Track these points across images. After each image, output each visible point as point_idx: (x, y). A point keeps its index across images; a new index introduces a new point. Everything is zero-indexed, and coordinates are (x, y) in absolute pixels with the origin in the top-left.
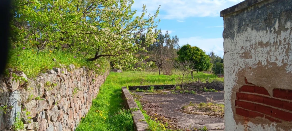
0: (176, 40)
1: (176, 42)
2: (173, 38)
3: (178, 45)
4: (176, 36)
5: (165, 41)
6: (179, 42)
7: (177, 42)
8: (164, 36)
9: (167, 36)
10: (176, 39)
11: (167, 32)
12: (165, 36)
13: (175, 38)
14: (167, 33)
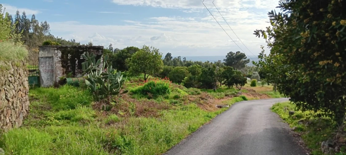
1: (46, 29)
2: (42, 24)
3: (49, 33)
4: (46, 22)
5: (31, 27)
6: (50, 29)
7: (48, 28)
8: (29, 21)
9: (34, 21)
12: (32, 20)
13: (44, 24)
14: (34, 17)
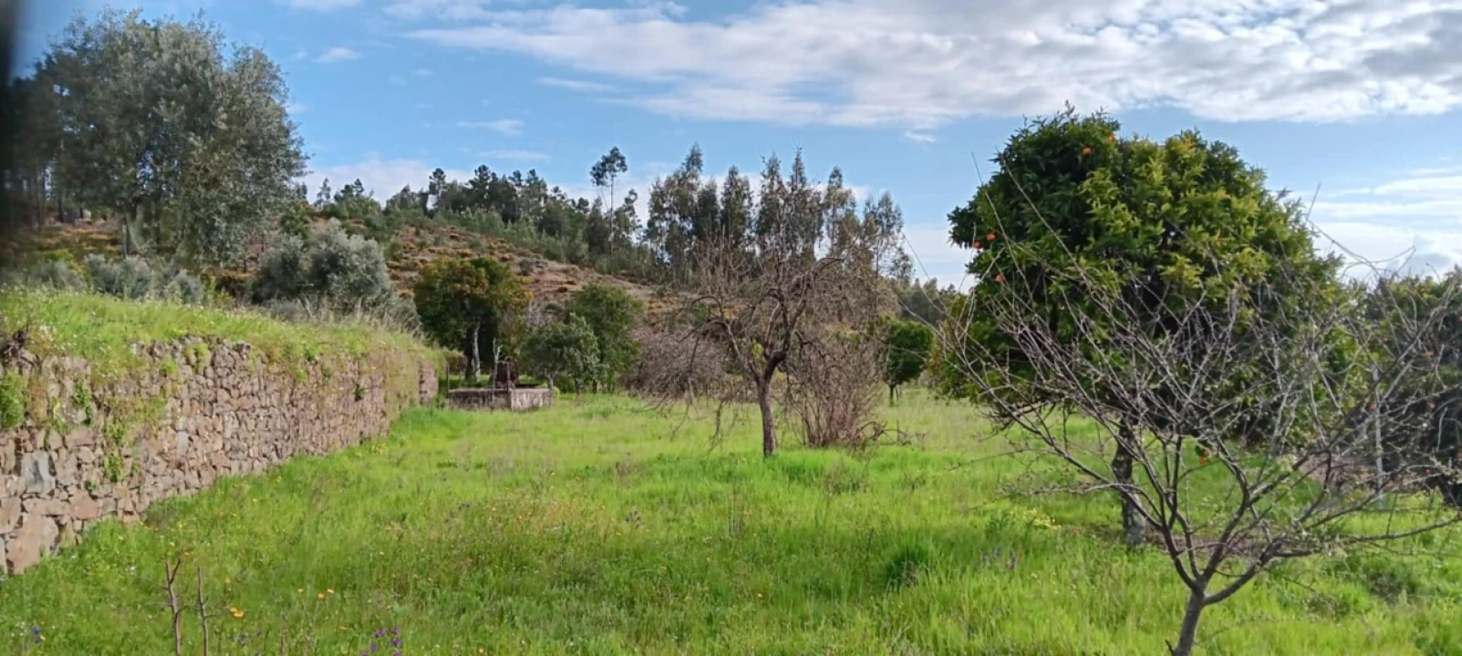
0: (885, 221)
10: (887, 216)
11: (833, 176)
